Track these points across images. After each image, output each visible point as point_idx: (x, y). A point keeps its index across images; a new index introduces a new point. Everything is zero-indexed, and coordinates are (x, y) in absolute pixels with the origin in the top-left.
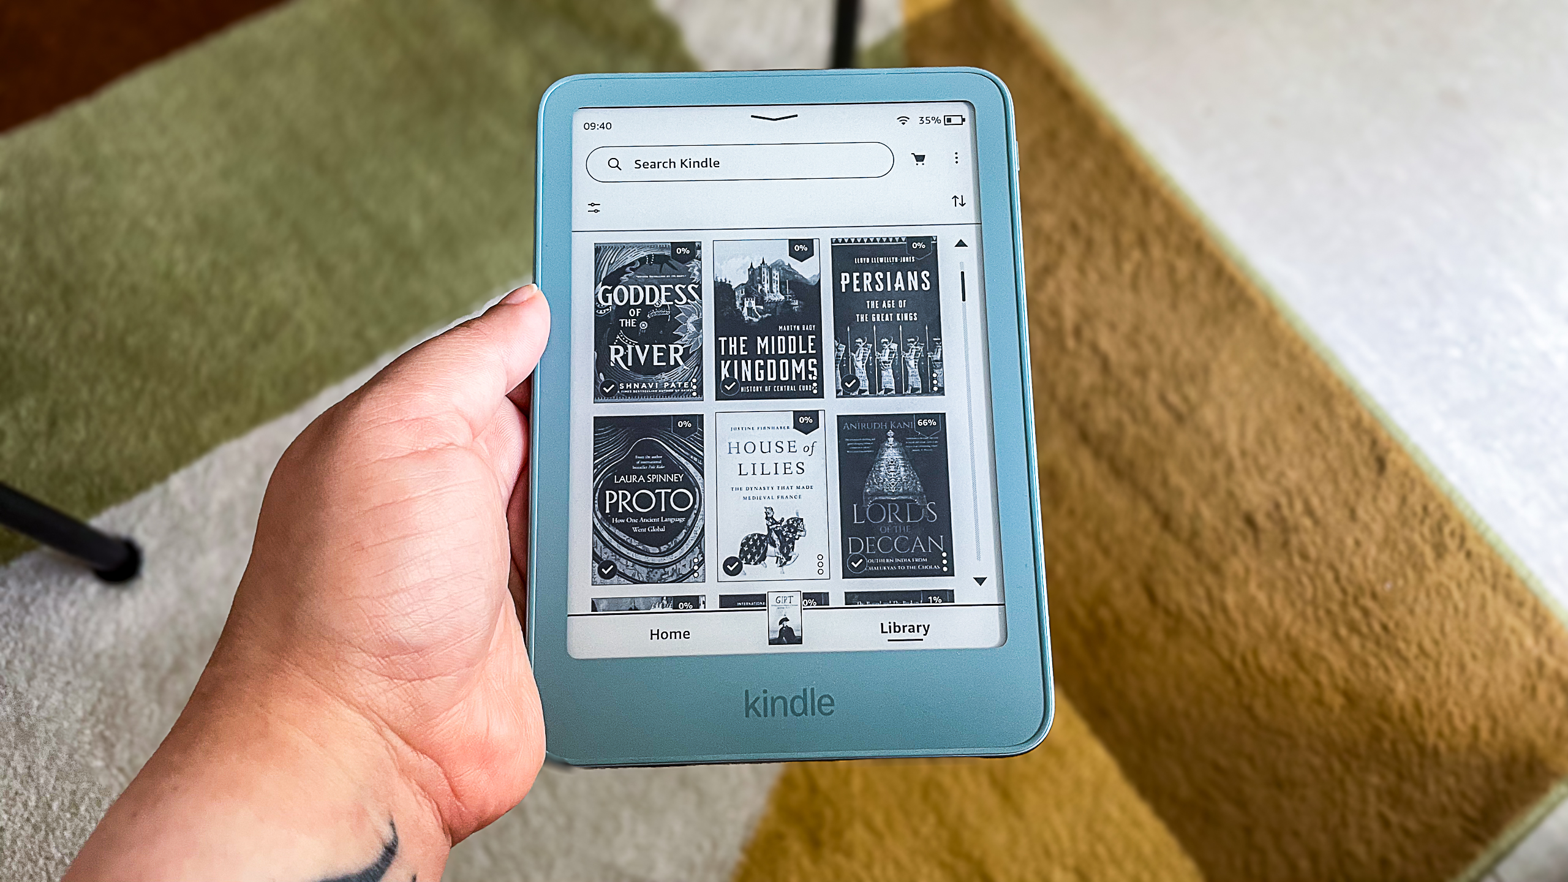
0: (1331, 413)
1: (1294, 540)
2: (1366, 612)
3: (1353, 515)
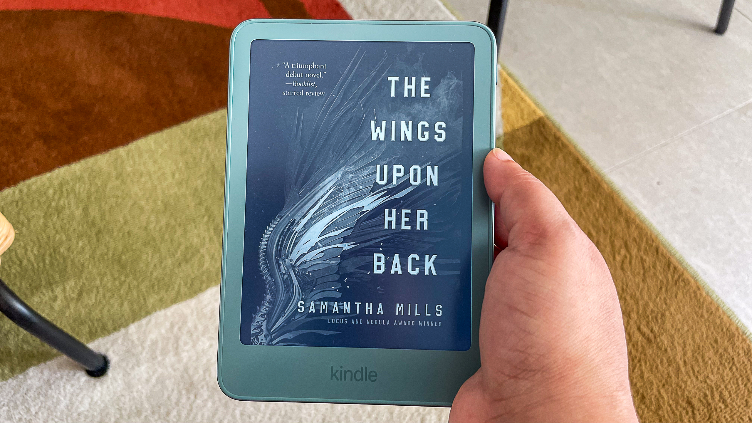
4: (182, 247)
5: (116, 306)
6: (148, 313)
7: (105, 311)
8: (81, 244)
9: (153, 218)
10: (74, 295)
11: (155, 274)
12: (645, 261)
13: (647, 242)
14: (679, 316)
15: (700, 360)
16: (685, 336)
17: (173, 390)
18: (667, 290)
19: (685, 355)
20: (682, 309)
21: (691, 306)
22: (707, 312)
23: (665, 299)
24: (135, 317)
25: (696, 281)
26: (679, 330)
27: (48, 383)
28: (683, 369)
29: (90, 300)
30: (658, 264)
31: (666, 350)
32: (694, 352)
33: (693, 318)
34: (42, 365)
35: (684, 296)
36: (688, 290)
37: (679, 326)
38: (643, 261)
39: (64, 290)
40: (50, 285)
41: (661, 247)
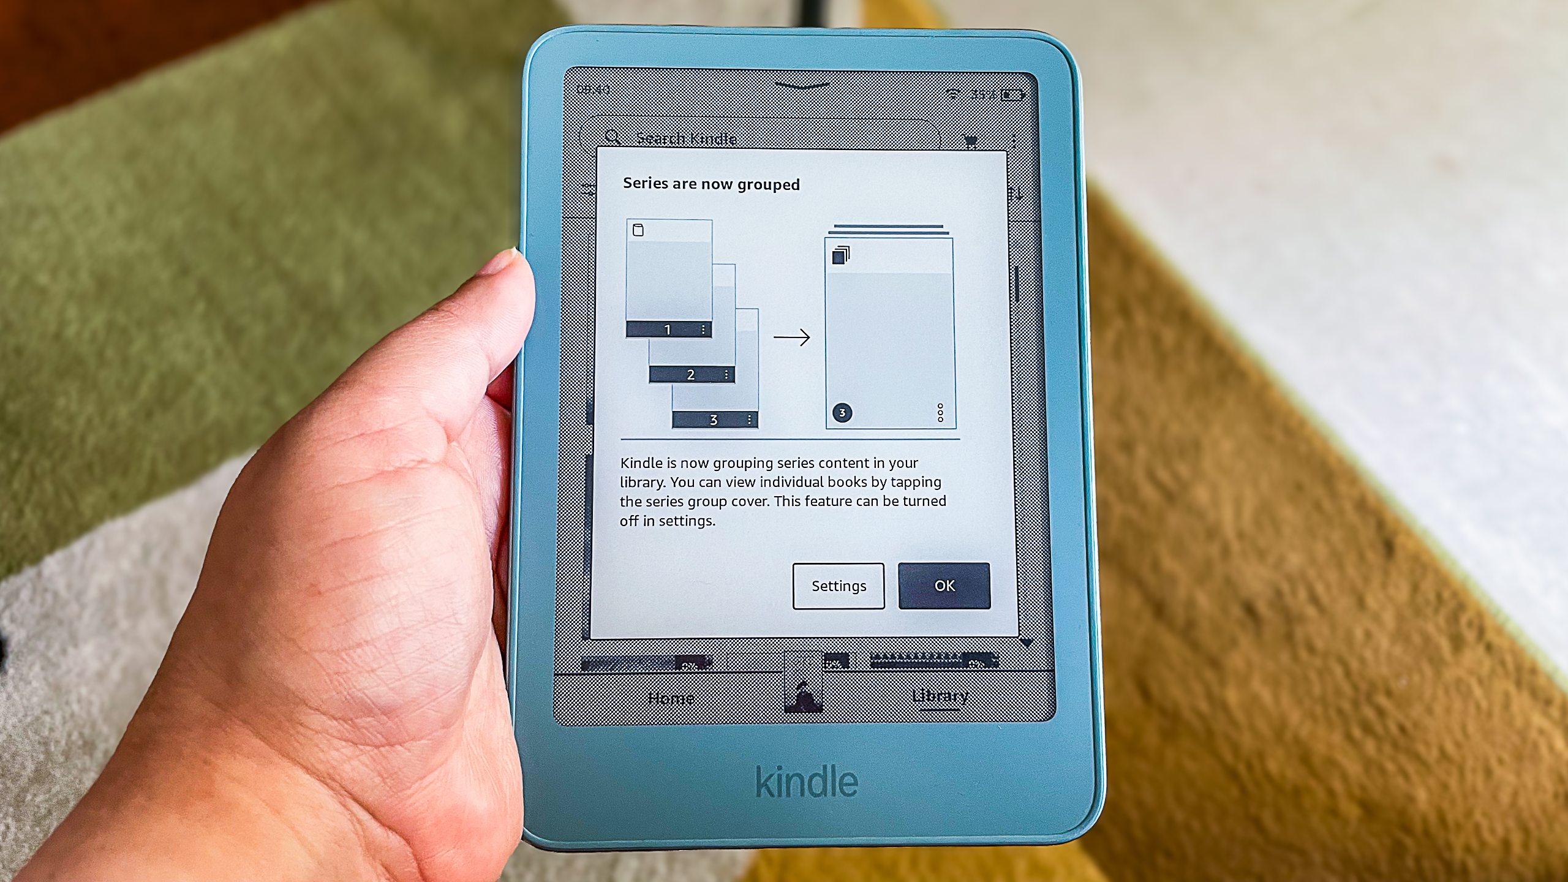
0: (1333, 494)
1: (1299, 633)
2: (1381, 712)
3: (1361, 603)
24: (56, 539)
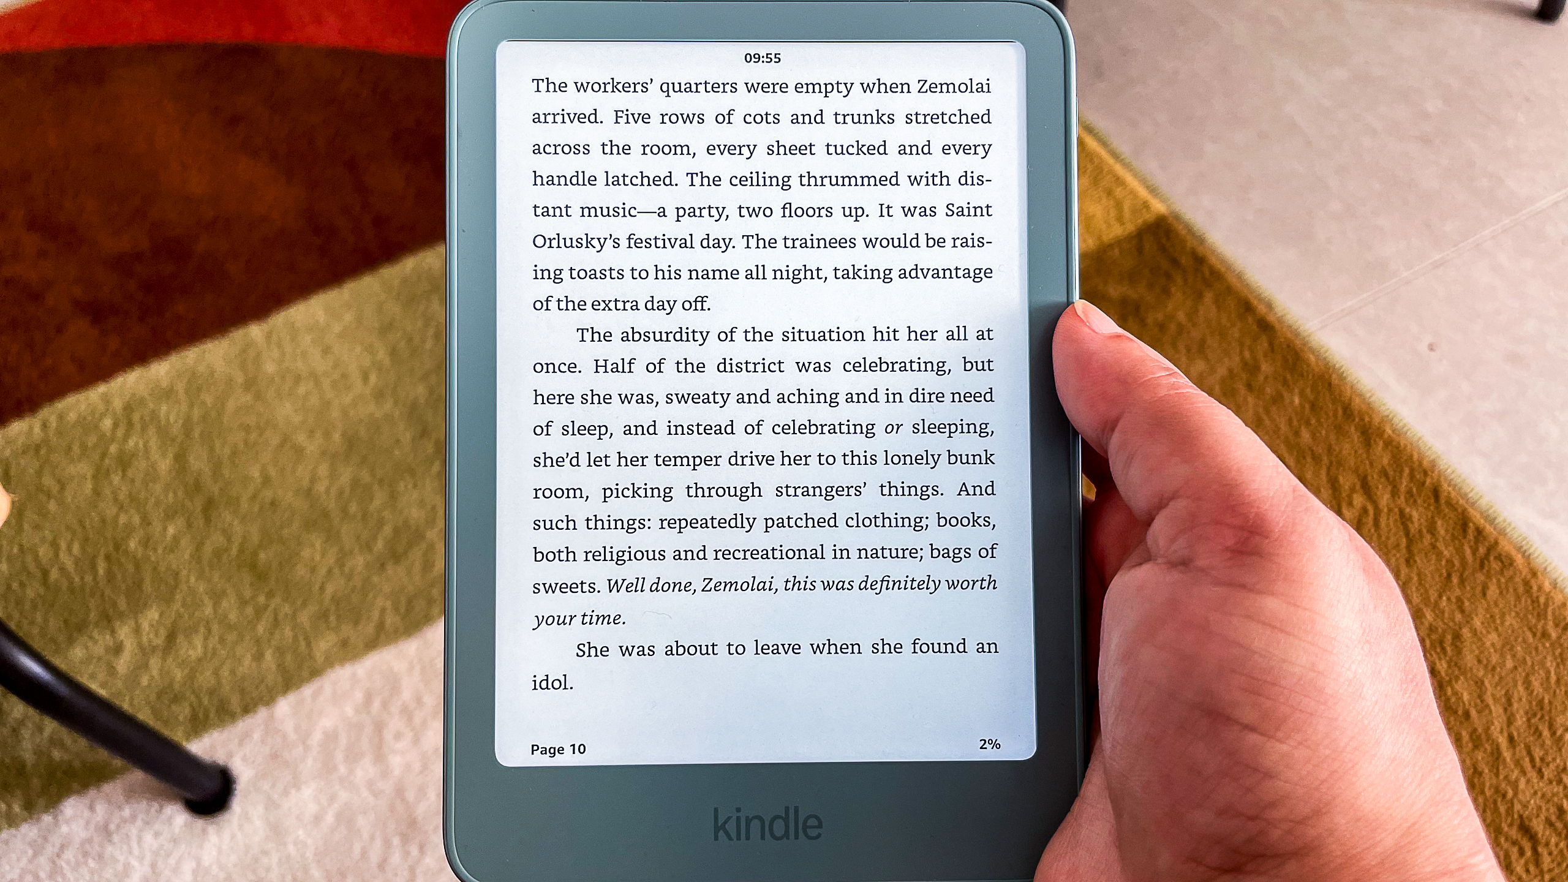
4: (388, 530)
5: (247, 660)
6: (316, 673)
7: (225, 673)
8: (171, 530)
9: (323, 470)
10: (159, 641)
11: (330, 589)
12: (1410, 518)
13: (1412, 476)
14: (1493, 636)
15: (1546, 733)
16: (1509, 679)
17: (372, 838)
18: (1462, 582)
19: (1510, 722)
20: (1498, 622)
21: (1517, 614)
22: (1557, 625)
23: (1459, 600)
24: (289, 681)
25: (1527, 558)
26: (1494, 668)
27: (106, 831)
28: (1507, 755)
29: (193, 648)
30: (1439, 523)
31: (1467, 715)
32: (1530, 715)
33: (1524, 641)
34: (92, 792)
35: (1501, 593)
36: (1511, 578)
37: (1495, 659)
38: (1404, 519)
39: (137, 630)
40: (107, 620)
41: (1445, 486)
